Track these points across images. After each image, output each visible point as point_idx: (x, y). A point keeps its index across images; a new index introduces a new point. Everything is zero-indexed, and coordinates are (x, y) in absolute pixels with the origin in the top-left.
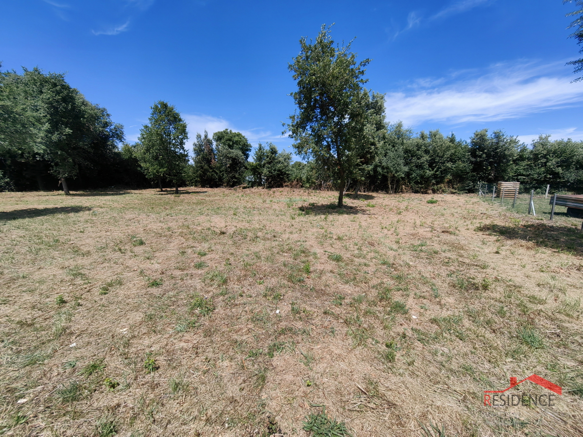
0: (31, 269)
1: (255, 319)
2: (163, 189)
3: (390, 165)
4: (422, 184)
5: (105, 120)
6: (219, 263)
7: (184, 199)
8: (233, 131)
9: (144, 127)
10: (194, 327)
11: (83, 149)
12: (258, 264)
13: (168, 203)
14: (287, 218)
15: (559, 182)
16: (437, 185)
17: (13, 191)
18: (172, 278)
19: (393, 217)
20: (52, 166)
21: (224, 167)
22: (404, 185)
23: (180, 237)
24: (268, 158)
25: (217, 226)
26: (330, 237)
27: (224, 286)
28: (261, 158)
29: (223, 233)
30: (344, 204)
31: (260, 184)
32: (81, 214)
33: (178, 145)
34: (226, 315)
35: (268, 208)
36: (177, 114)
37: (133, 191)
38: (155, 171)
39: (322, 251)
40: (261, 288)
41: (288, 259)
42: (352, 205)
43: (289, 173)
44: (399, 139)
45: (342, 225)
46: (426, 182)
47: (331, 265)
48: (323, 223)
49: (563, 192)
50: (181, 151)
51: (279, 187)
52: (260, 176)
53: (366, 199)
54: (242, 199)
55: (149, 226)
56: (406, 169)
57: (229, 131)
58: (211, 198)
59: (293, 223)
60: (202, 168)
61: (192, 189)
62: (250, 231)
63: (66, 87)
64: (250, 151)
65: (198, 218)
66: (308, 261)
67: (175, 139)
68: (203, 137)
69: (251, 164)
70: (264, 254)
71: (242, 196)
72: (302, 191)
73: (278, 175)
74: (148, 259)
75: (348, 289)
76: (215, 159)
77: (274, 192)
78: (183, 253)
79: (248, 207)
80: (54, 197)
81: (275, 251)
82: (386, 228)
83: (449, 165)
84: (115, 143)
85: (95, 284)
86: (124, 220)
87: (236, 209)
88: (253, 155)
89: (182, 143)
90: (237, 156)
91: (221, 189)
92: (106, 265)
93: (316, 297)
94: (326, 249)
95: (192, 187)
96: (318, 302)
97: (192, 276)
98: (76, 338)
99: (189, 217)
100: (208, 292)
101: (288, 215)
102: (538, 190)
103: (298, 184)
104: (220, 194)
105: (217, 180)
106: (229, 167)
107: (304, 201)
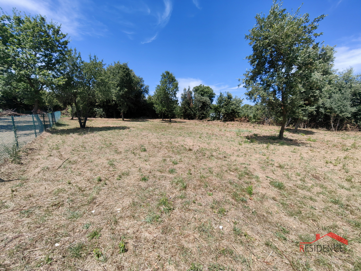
0: (96, 157)
1: (201, 229)
2: (164, 119)
5: (142, 84)
6: (184, 171)
7: (173, 126)
8: (205, 86)
9: (158, 86)
10: (158, 221)
11: (131, 98)
12: (210, 178)
13: (164, 128)
14: (236, 144)
17: (105, 118)
18: (154, 177)
19: (339, 153)
21: (197, 107)
23: (165, 149)
24: (225, 101)
25: (188, 145)
26: (271, 164)
27: (184, 191)
28: (221, 102)
29: (190, 150)
30: (284, 137)
31: (219, 119)
32: (125, 131)
33: (173, 95)
34: (181, 217)
35: (223, 135)
36: (174, 77)
37: (150, 120)
38: (160, 109)
39: (264, 176)
40: (210, 200)
41: (234, 178)
42: (292, 138)
43: (240, 111)
45: (283, 154)
47: (272, 192)
48: (265, 151)
50: (175, 98)
51: (231, 121)
52: (219, 113)
53: (306, 134)
54: (206, 128)
55: (152, 141)
56: (354, 110)
57: (202, 85)
58: (188, 126)
59: (240, 148)
60: (185, 108)
61: (179, 120)
62: (208, 150)
63: (128, 69)
64: (214, 98)
65: (178, 138)
66: (250, 183)
67: (172, 91)
68: (187, 90)
69: (214, 105)
70: (216, 170)
71: (207, 126)
72: (248, 125)
73: (231, 113)
74: (146, 161)
75: (292, 223)
76: (193, 102)
77: (228, 124)
78: (165, 160)
79: (209, 133)
80: (118, 121)
81: (225, 168)
82: (331, 162)
84: (145, 96)
85: (117, 172)
86: (141, 136)
87: (201, 134)
88: (216, 100)
89: (175, 94)
90: (206, 100)
91: (195, 120)
92: (126, 161)
93: (257, 222)
94: (268, 175)
96: (259, 228)
97: (165, 178)
98: (96, 207)
99: (173, 137)
100: (173, 193)
101: (236, 141)
103: (245, 119)
104: (193, 124)
105: (193, 115)
106: (200, 107)
107: (250, 132)
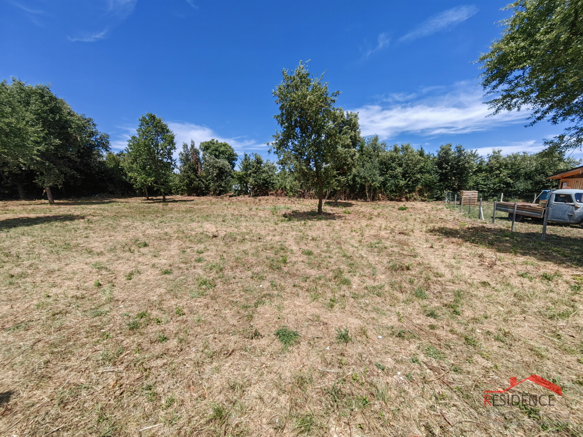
1: (245, 290)
2: (150, 198)
3: (367, 175)
4: (396, 192)
5: (91, 130)
6: (215, 258)
7: (172, 208)
8: (220, 142)
9: (132, 138)
10: (203, 295)
11: (70, 158)
12: (246, 258)
13: (157, 212)
14: (271, 224)
15: (511, 191)
16: (409, 193)
18: (179, 268)
19: (364, 222)
20: (38, 176)
21: (210, 176)
22: (381, 192)
23: (178, 240)
24: (253, 168)
25: (209, 231)
26: (306, 238)
27: (221, 273)
28: (247, 167)
29: (215, 236)
30: (324, 211)
31: (246, 193)
33: (165, 155)
34: (224, 289)
35: (254, 215)
36: (165, 126)
37: (118, 200)
38: (143, 180)
39: (298, 249)
40: (250, 273)
41: (270, 255)
42: (331, 212)
43: (274, 182)
44: (374, 151)
45: (318, 229)
46: (400, 190)
47: (303, 258)
48: (302, 228)
49: (515, 199)
50: (169, 161)
51: (264, 195)
52: (246, 185)
53: (345, 207)
54: (229, 207)
55: (147, 232)
56: (381, 179)
57: (215, 141)
58: (199, 207)
59: (276, 228)
60: (189, 177)
61: (178, 197)
62: (239, 234)
64: (236, 161)
65: (190, 224)
66: (286, 255)
67: (162, 149)
68: (189, 147)
69: (238, 173)
70: (251, 251)
71: (229, 204)
72: (287, 200)
73: (264, 184)
74: (155, 256)
75: (313, 272)
76: (201, 168)
77: (260, 200)
78: (184, 252)
79: (235, 214)
80: (38, 206)
81: (260, 249)
83: (419, 176)
84: (101, 153)
85: (118, 274)
86: (122, 227)
87: (224, 216)
88: (239, 164)
89: (169, 153)
90: (223, 165)
91: (208, 197)
92: (121, 261)
94: (301, 247)
95: (178, 196)
96: (290, 280)
97: (195, 267)
98: (122, 303)
99: (181, 224)
100: (209, 276)
101: (272, 221)
102: (495, 198)
103: (283, 192)
104: (207, 203)
105: (204, 189)
106: (215, 176)
107: (288, 208)
